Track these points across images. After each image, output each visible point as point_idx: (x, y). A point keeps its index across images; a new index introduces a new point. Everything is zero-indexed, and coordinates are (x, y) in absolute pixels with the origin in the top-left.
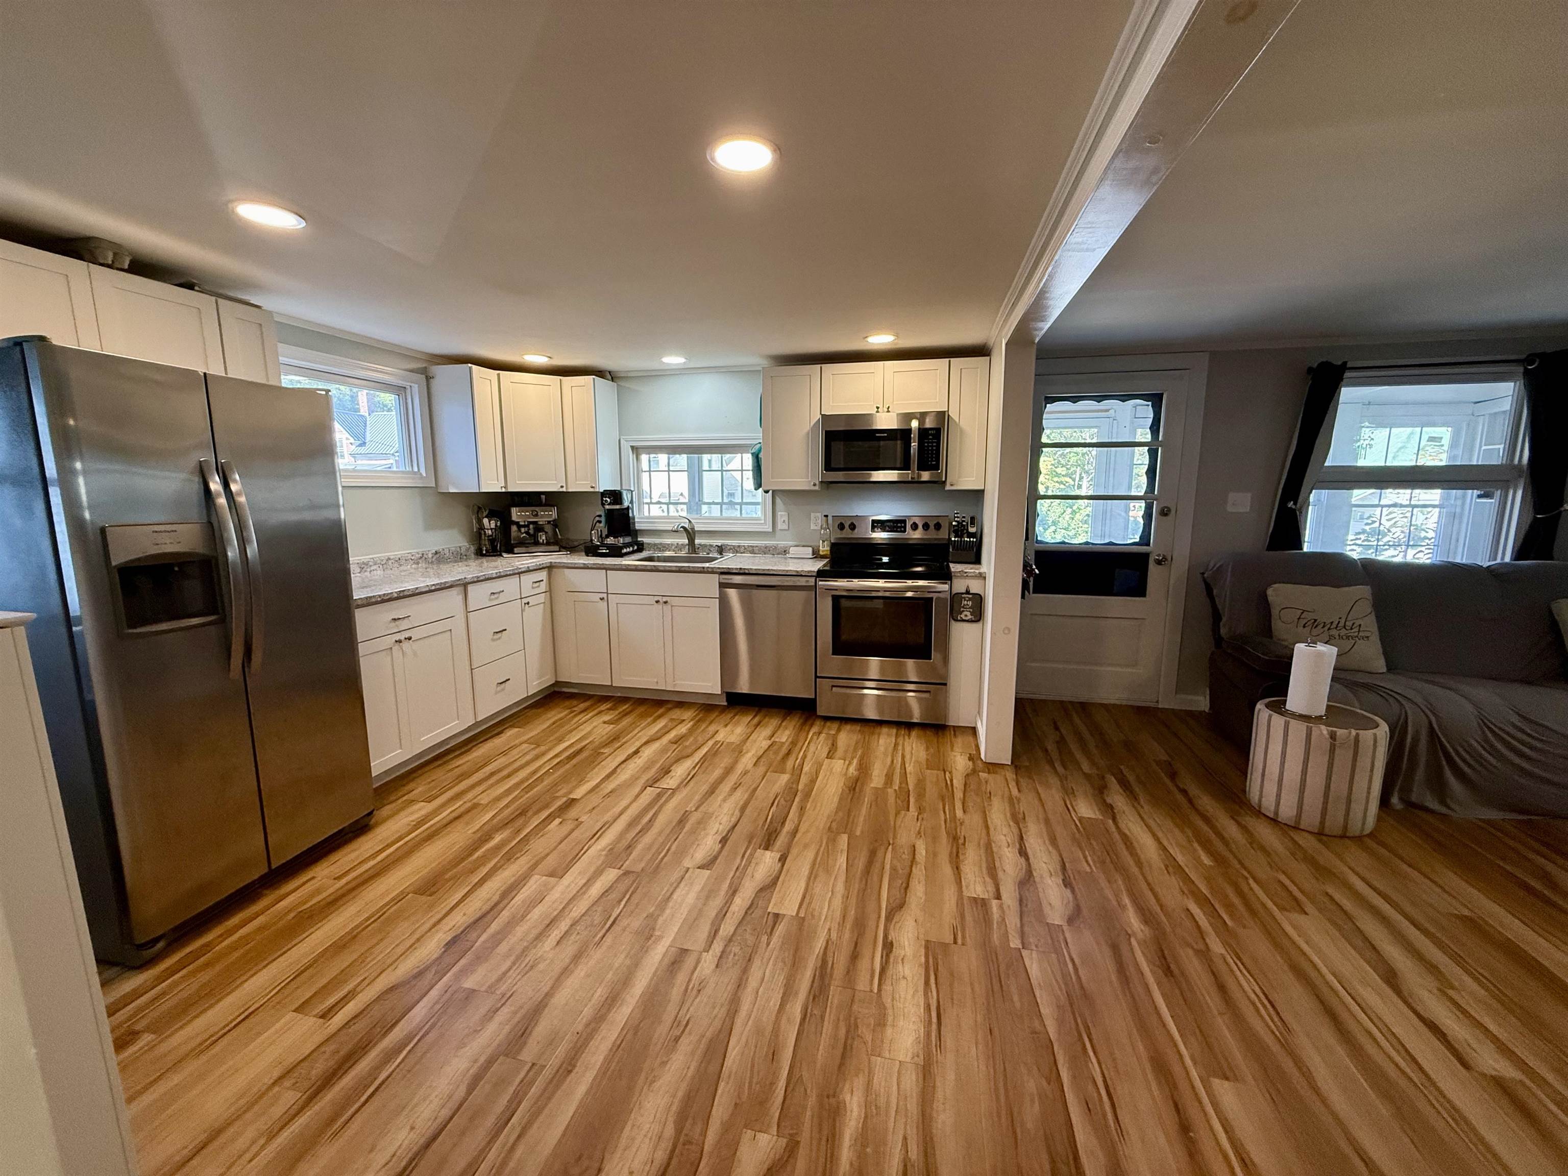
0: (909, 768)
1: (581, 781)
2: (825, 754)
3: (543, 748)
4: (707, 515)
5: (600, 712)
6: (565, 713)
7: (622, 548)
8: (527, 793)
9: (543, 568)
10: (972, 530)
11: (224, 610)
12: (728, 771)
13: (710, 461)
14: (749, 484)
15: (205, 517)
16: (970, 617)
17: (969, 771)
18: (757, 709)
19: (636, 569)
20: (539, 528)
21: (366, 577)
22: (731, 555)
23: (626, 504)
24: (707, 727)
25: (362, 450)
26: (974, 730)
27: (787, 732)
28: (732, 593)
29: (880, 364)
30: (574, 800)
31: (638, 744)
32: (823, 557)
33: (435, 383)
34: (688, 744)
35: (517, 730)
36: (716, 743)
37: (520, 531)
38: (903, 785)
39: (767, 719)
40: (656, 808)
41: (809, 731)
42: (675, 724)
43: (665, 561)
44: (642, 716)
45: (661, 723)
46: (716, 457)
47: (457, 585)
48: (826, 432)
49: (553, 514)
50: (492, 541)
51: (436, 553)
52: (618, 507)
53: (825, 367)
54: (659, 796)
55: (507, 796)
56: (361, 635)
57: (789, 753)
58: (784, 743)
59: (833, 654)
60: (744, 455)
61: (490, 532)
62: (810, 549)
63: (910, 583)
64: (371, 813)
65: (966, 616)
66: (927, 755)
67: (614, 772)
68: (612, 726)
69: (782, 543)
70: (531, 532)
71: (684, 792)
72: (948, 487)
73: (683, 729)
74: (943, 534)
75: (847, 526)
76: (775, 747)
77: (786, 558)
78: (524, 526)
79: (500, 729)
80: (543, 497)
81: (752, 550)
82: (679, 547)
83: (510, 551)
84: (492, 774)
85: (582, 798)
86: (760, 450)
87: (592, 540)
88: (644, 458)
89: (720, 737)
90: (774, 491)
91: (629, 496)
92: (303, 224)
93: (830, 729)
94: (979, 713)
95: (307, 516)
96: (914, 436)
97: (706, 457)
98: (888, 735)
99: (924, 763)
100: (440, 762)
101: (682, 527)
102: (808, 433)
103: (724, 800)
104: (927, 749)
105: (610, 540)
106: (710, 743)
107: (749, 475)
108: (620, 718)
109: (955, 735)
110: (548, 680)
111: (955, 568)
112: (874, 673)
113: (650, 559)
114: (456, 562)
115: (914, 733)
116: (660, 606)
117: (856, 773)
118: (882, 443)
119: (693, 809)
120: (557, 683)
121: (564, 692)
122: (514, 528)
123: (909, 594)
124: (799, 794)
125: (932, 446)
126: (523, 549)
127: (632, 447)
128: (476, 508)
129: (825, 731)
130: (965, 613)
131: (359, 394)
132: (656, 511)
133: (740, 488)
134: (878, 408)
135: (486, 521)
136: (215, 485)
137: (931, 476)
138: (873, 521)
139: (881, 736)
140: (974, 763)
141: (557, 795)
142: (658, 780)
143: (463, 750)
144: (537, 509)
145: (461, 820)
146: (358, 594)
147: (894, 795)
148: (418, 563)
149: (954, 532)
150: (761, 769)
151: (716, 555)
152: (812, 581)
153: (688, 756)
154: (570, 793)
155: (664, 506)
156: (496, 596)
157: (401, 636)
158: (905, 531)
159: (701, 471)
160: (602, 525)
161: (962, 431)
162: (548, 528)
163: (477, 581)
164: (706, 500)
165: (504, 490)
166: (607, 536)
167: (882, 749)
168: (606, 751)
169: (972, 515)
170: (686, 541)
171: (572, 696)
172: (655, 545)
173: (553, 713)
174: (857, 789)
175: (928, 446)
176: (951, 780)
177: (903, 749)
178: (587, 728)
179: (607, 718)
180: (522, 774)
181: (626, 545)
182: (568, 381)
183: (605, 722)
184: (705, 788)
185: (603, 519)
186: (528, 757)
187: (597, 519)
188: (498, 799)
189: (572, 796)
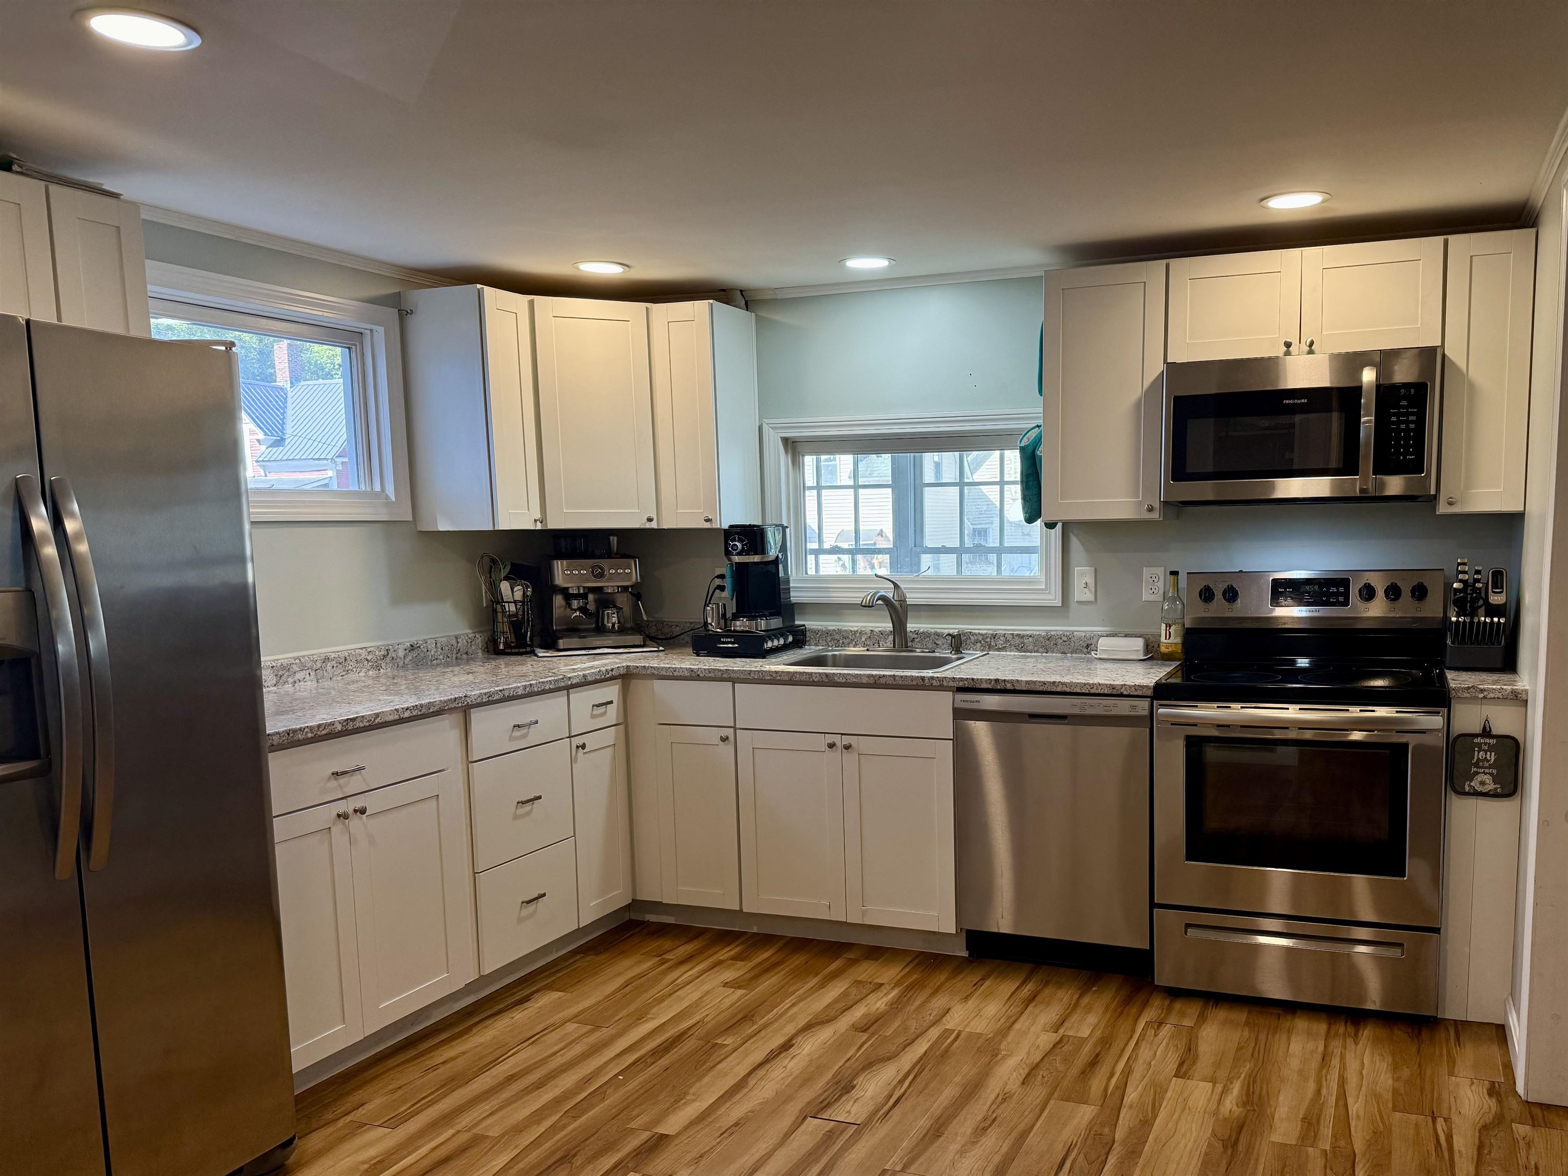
0: (1355, 1107)
1: (678, 1101)
2: (1172, 1066)
3: (605, 1033)
4: (929, 573)
5: (719, 963)
6: (648, 964)
7: (763, 639)
8: (575, 1118)
9: (613, 678)
10: (1496, 599)
11: (48, 753)
12: (971, 1091)
13: (938, 466)
14: (1015, 510)
15: (23, 581)
16: (1490, 786)
17: (1489, 1118)
18: (1028, 967)
19: (791, 680)
20: (605, 601)
21: (287, 694)
22: (979, 654)
23: (773, 552)
24: (927, 1001)
25: (278, 452)
26: (1501, 1032)
27: (1092, 1019)
28: (981, 730)
29: (1294, 253)
30: (663, 1138)
31: (790, 1029)
32: (1167, 658)
33: (414, 322)
34: (889, 1032)
35: (560, 994)
36: (947, 1033)
37: (569, 605)
38: (1342, 1143)
39: (1047, 992)
40: (824, 1160)
41: (1137, 1019)
42: (865, 992)
43: (847, 666)
44: (800, 974)
45: (834, 991)
46: (949, 459)
47: (451, 710)
48: (1176, 398)
49: (631, 573)
50: (516, 625)
51: (412, 647)
52: (756, 558)
53: (1178, 264)
54: (830, 1136)
55: (539, 1122)
56: (278, 802)
57: (1094, 1063)
58: (1083, 1041)
59: (1189, 857)
60: (1007, 453)
61: (513, 608)
62: (1139, 643)
63: (1355, 712)
64: (290, 1142)
65: (1483, 783)
66: (1398, 1079)
67: (741, 1084)
68: (740, 992)
69: (1081, 630)
70: (591, 607)
71: (882, 1131)
72: (1443, 509)
73: (879, 1003)
74: (1432, 608)
75: (1219, 595)
76: (1067, 1048)
77: (1090, 661)
78: (577, 596)
79: (526, 992)
80: (614, 540)
81: (1020, 644)
82: (874, 638)
83: (550, 645)
84: (511, 1079)
85: (679, 1134)
86: (1038, 441)
87: (706, 624)
88: (809, 461)
89: (953, 1021)
90: (1066, 524)
91: (779, 537)
92: (197, 41)
93: (1182, 1014)
94: (1514, 993)
95: (191, 578)
96: (1368, 401)
97: (929, 459)
98: (1309, 1034)
99: (1389, 1096)
100: (413, 1053)
101: (882, 598)
102: (1140, 400)
103: (962, 1152)
104: (1395, 1067)
105: (741, 625)
106: (934, 1033)
107: (1015, 493)
108: (756, 977)
109: (1458, 1038)
110: (618, 898)
111: (1456, 680)
112: (1278, 902)
113: (818, 661)
114: (447, 665)
115: (1367, 1033)
116: (836, 754)
117: (1238, 1111)
118: (1298, 418)
119: (898, 1168)
120: (636, 905)
121: (649, 923)
122: (558, 600)
123: (1357, 736)
124: (1117, 1148)
125: (1407, 422)
126: (575, 642)
127: (785, 441)
128: (486, 560)
129: (1173, 1019)
130: (1480, 777)
131: (276, 347)
132: (830, 566)
133: (997, 521)
134: (1288, 345)
135: (505, 586)
136: (40, 523)
137: (1408, 484)
138: (1277, 583)
139: (1293, 1038)
140: (1500, 1102)
141: (633, 1125)
142: (829, 1105)
143: (457, 1030)
144: (604, 563)
145: (453, 1164)
146: (274, 725)
147: (1320, 1162)
148: (378, 668)
149: (1455, 603)
150: (1037, 1093)
151: (946, 653)
152: (1142, 707)
153: (889, 1059)
154: (657, 1121)
155: (846, 558)
156: (523, 731)
157: (347, 806)
158: (1346, 603)
159: (919, 487)
160: (726, 594)
161: (1472, 386)
162: (623, 601)
163: (489, 701)
164: (929, 543)
165: (539, 526)
166: (735, 617)
167: (1295, 1063)
168: (729, 1040)
169: (1498, 566)
170: (888, 626)
171: (662, 930)
172: (828, 633)
173: (627, 963)
174: (1241, 1147)
175: (1398, 423)
176: (1449, 1138)
177: (1343, 1067)
178: (690, 995)
179: (729, 975)
180: (568, 1081)
181: (772, 634)
182: (663, 311)
183: (726, 985)
184: (924, 1123)
185: (728, 583)
186: (577, 1049)
187: (718, 582)
188: (519, 1129)
189: (661, 1130)
